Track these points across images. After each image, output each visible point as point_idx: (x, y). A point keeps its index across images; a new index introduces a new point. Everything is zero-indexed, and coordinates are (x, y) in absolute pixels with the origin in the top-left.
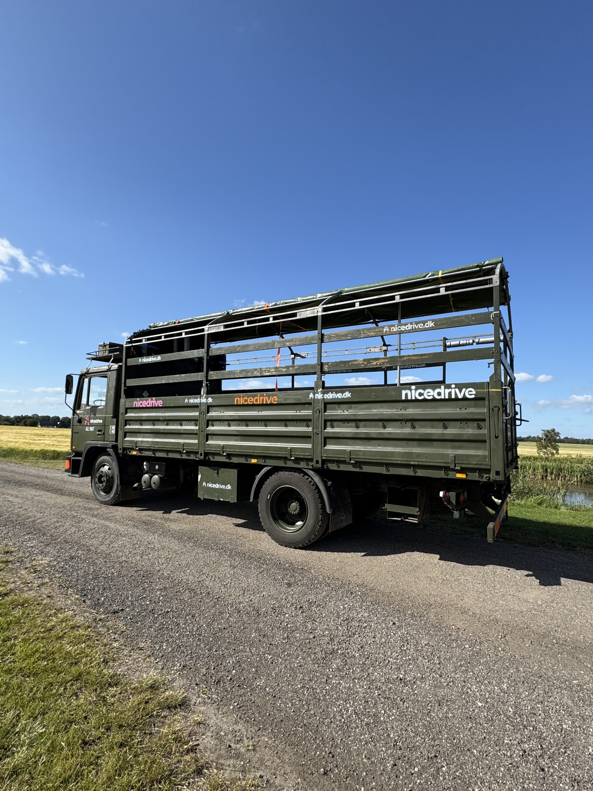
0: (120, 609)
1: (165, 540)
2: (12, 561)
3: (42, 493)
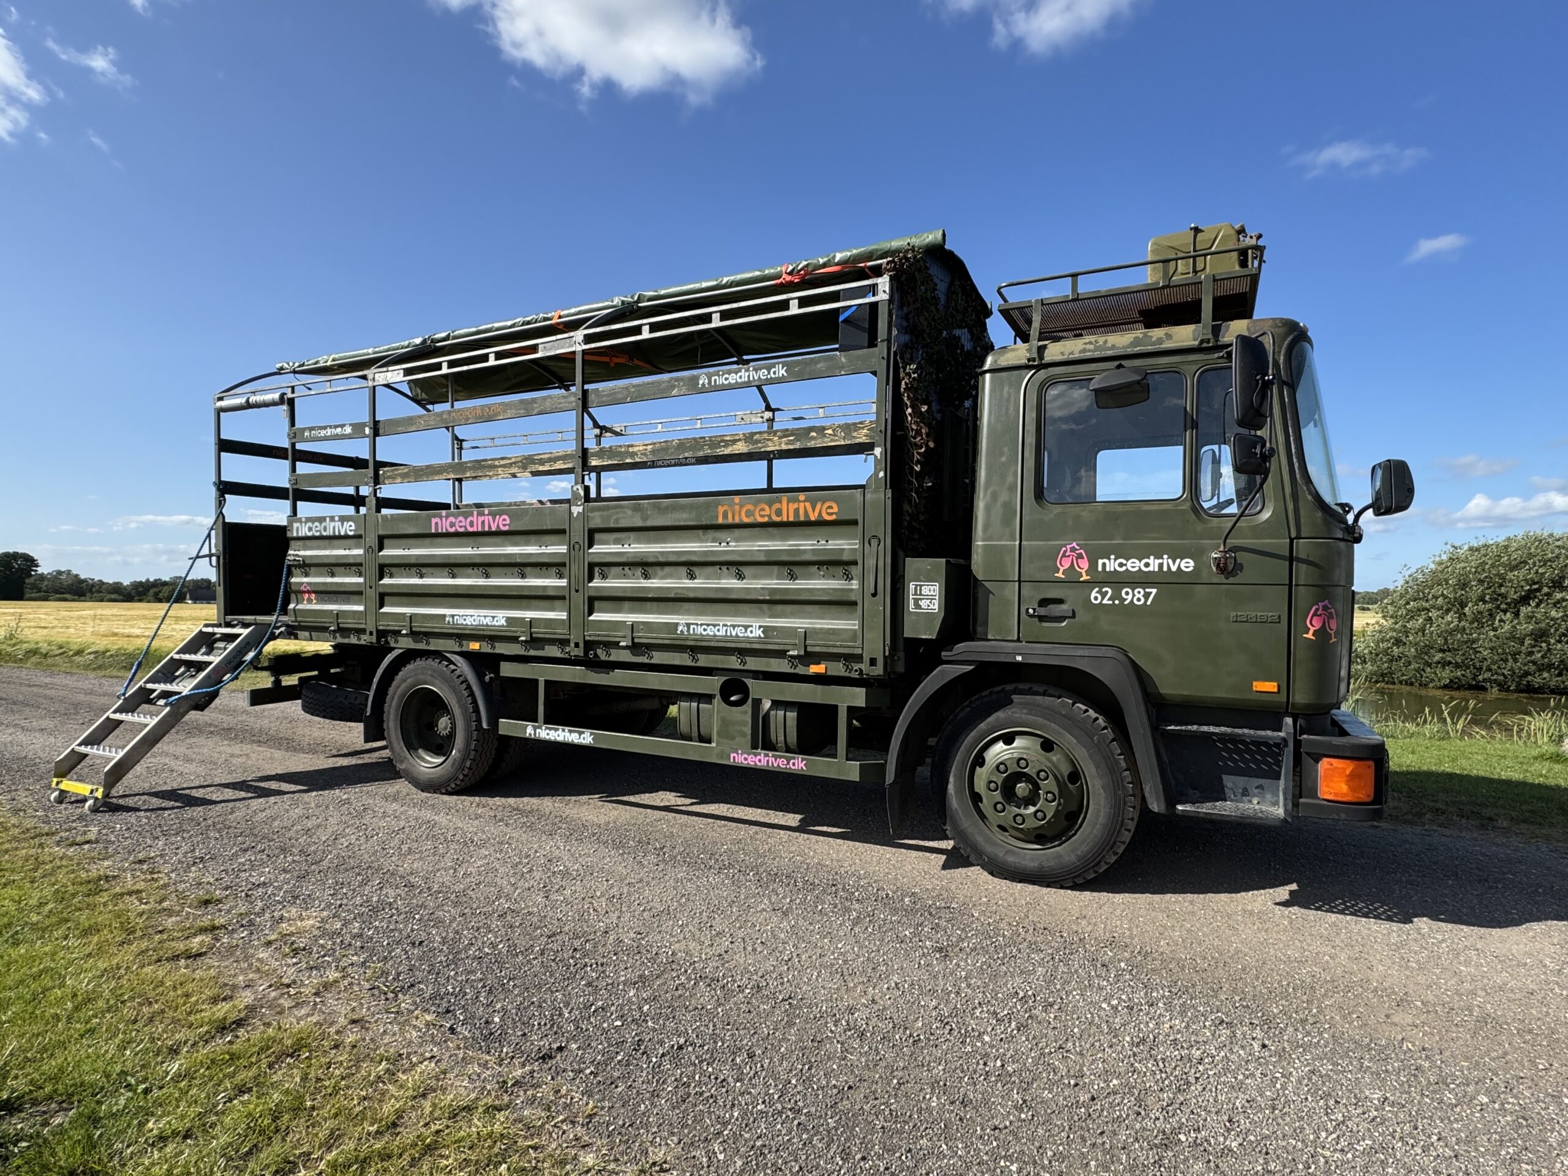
0: (554, 1046)
1: (583, 849)
2: (224, 927)
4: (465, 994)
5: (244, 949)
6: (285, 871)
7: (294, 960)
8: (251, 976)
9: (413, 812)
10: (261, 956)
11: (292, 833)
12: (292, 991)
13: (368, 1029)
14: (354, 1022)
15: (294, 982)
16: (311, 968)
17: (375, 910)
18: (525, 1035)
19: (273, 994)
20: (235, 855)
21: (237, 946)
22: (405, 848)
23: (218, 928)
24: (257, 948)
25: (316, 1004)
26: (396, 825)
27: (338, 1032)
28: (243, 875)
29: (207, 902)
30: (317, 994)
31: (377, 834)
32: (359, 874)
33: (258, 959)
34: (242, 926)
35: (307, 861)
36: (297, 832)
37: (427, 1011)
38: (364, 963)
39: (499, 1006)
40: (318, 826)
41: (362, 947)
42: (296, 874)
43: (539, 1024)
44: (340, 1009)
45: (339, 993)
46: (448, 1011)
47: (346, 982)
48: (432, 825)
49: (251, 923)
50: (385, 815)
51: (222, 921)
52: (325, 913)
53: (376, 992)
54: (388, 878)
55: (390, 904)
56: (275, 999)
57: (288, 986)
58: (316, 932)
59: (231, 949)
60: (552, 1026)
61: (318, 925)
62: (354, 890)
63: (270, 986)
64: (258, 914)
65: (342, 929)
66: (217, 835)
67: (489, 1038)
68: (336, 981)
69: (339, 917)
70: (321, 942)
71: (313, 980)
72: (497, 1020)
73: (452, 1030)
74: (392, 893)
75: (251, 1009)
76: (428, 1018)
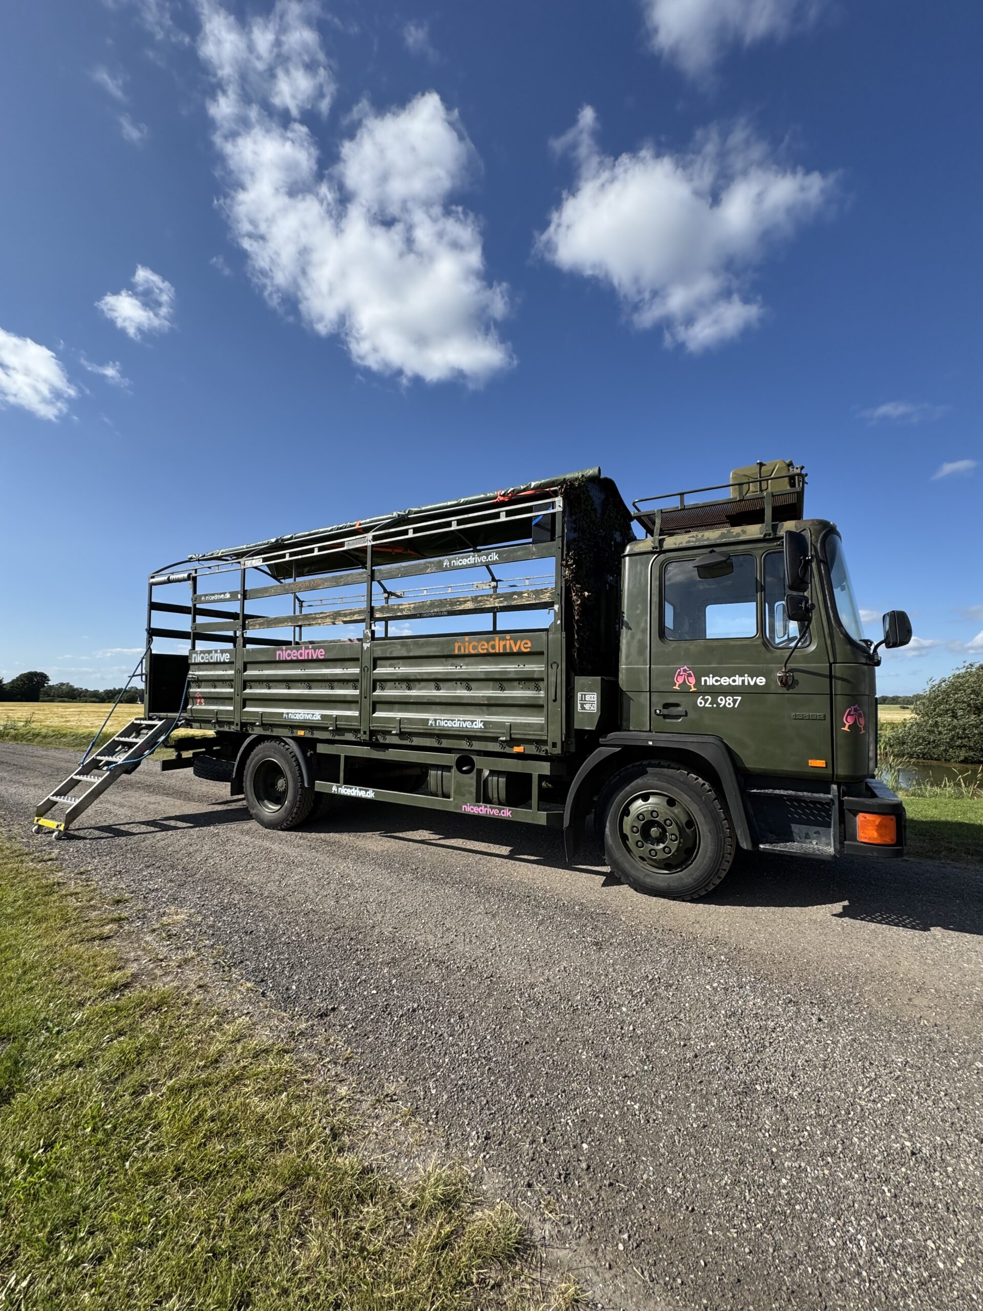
0: (330, 1007)
1: (364, 869)
2: (127, 918)
3: (159, 798)
4: (276, 969)
5: (138, 934)
6: (171, 881)
7: (168, 943)
8: (139, 953)
9: (258, 842)
10: (147, 939)
11: (179, 856)
12: (164, 964)
13: (208, 992)
14: (200, 987)
15: (166, 958)
16: (178, 948)
17: (225, 909)
18: (311, 998)
19: (151, 966)
20: (141, 870)
21: (134, 932)
22: (250, 866)
23: (123, 919)
24: (145, 934)
25: (177, 973)
26: (247, 850)
27: (189, 994)
28: (144, 883)
29: (118, 902)
30: (179, 967)
31: (233, 857)
32: (218, 884)
33: (145, 941)
34: (139, 918)
35: (186, 874)
36: (183, 854)
37: (248, 980)
38: (212, 945)
39: (296, 978)
40: (197, 851)
41: (213, 935)
42: (177, 883)
43: (322, 991)
44: (192, 976)
45: (193, 966)
46: (262, 981)
47: (199, 959)
48: (269, 851)
49: (145, 916)
50: (240, 844)
51: (126, 914)
52: (193, 910)
53: (217, 966)
54: (236, 886)
55: (235, 905)
56: (152, 969)
57: (161, 960)
58: (185, 924)
59: (130, 933)
60: (330, 993)
61: (187, 918)
62: (214, 895)
63: (150, 960)
64: (149, 911)
65: (202, 922)
66: (132, 856)
67: (287, 1000)
68: (193, 958)
69: (201, 913)
70: (187, 930)
71: (177, 957)
72: (294, 987)
73: (263, 994)
74: (237, 897)
75: (135, 976)
76: (249, 985)
